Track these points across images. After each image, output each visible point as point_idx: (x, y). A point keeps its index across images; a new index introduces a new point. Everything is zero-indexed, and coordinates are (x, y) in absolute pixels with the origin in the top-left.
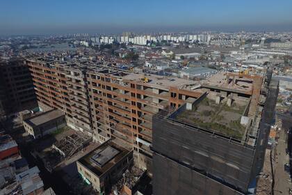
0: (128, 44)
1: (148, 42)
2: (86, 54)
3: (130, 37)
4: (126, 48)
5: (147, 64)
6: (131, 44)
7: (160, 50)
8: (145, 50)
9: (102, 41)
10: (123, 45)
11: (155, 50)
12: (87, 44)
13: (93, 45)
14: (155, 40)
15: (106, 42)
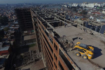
0: (84, 7)
1: (95, 6)
2: (64, 10)
3: (86, 4)
4: (82, 9)
5: (91, 17)
6: (85, 7)
7: (102, 10)
8: (92, 10)
9: (73, 5)
10: (82, 7)
11: (98, 10)
12: (66, 6)
13: (68, 7)
14: (99, 5)
15: (74, 6)
